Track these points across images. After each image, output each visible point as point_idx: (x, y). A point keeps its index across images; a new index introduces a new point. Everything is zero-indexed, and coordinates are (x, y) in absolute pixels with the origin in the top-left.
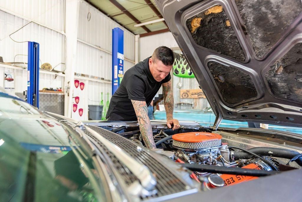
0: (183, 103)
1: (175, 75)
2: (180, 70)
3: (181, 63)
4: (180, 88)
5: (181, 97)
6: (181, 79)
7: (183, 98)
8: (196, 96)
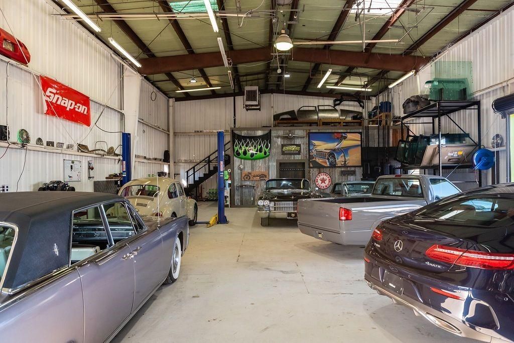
0: (245, 186)
1: (236, 156)
2: (241, 152)
3: (243, 145)
4: (241, 170)
5: (243, 179)
6: (243, 160)
7: (245, 180)
8: (259, 178)
